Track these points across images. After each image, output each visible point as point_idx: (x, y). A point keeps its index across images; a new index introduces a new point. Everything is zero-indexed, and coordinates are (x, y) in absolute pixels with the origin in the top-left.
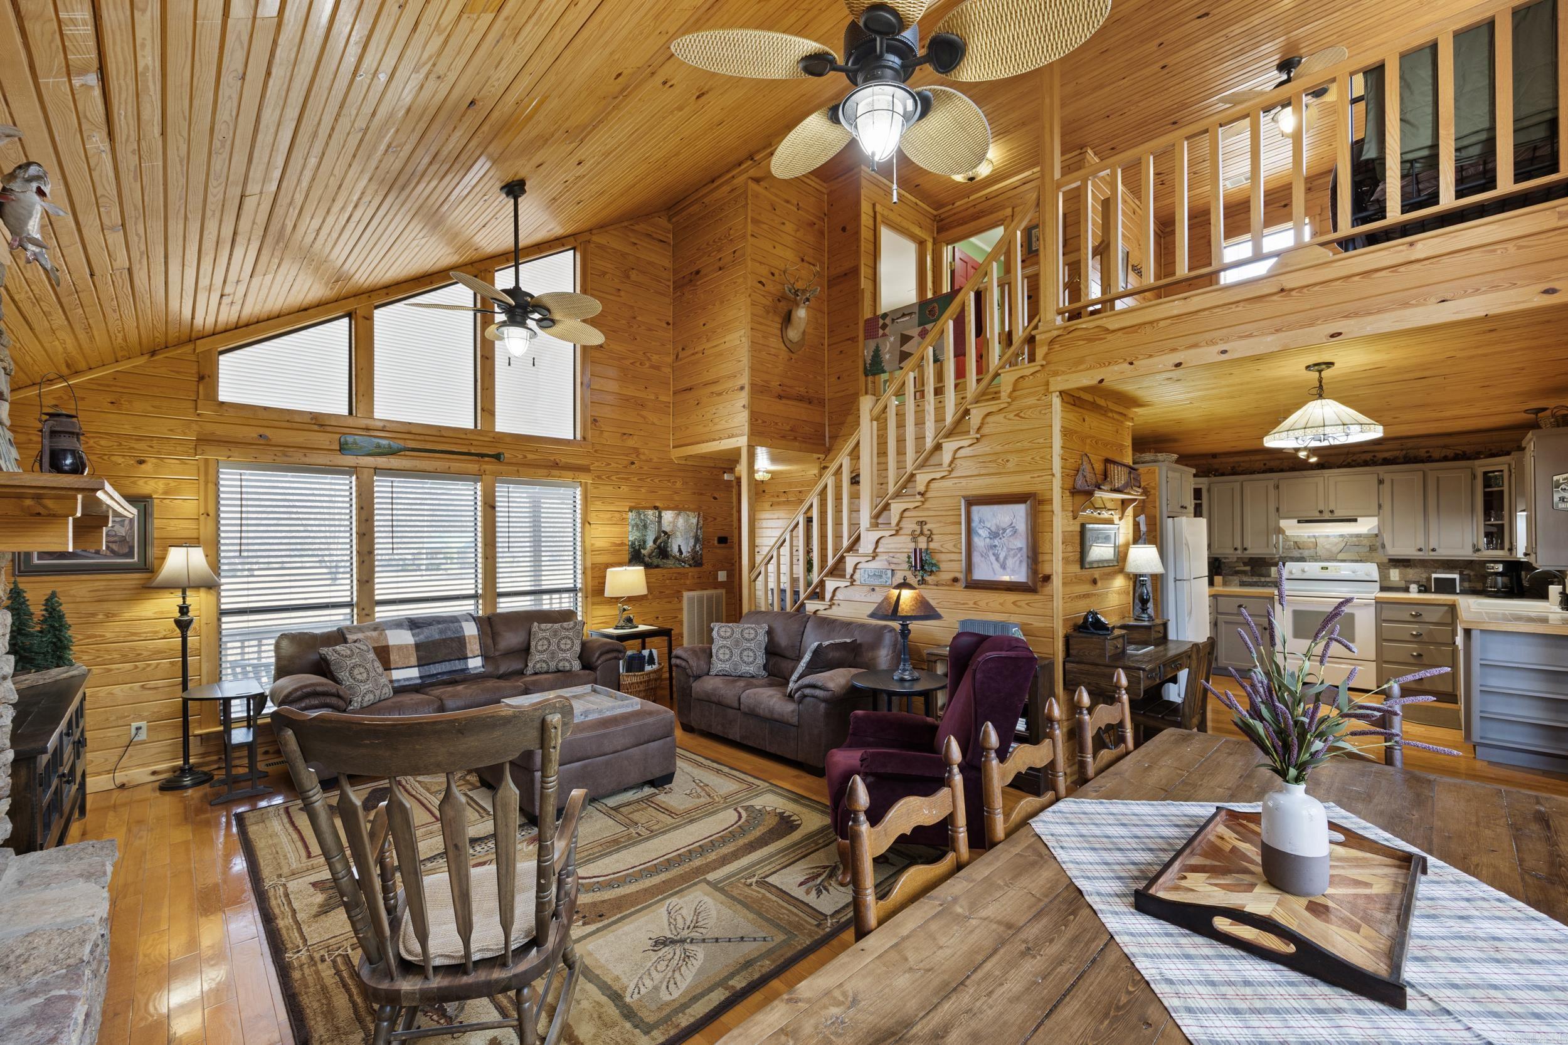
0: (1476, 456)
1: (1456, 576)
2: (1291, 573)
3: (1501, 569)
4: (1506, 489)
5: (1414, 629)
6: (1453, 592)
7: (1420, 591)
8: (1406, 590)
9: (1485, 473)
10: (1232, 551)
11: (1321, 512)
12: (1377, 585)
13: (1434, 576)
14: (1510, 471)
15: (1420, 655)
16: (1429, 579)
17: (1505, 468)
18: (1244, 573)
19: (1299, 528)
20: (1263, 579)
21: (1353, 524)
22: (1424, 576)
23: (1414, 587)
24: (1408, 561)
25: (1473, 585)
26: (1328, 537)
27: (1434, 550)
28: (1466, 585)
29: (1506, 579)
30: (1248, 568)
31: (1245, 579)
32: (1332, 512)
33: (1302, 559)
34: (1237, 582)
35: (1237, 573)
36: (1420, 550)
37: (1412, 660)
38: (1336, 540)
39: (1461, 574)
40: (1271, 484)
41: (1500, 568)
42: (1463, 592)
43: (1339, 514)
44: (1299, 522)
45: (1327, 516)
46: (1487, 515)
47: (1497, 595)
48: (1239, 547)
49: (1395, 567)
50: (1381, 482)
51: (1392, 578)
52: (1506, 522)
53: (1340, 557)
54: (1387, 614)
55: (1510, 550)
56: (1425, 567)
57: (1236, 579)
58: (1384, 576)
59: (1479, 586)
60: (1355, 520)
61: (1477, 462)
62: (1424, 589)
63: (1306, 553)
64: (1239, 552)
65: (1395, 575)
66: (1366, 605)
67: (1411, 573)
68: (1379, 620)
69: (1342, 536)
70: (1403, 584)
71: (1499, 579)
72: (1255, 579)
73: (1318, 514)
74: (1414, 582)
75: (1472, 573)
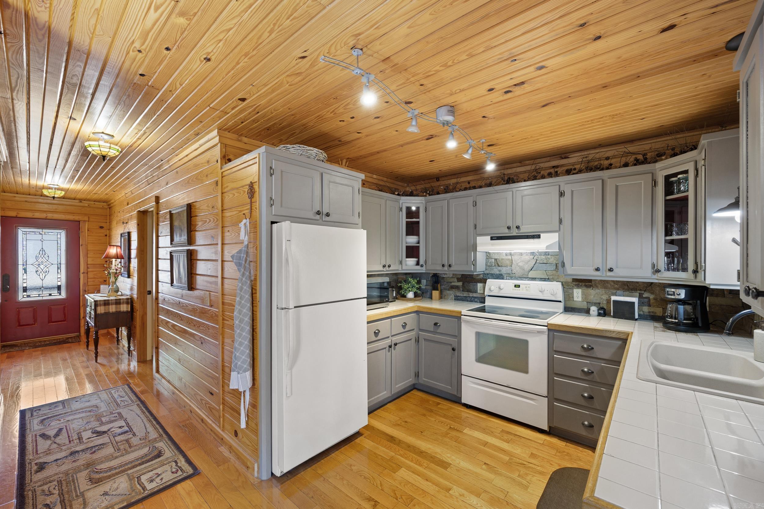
0: (659, 156)
1: (635, 300)
2: (490, 289)
3: (683, 296)
4: (691, 195)
5: (586, 365)
6: (631, 317)
7: (599, 315)
8: (587, 312)
9: (667, 178)
10: (440, 268)
11: (509, 228)
12: (561, 306)
13: (613, 298)
14: (697, 170)
15: (591, 397)
16: (609, 301)
17: (690, 167)
18: (457, 287)
19: (493, 245)
20: (471, 295)
21: (536, 240)
22: (605, 297)
23: (594, 310)
24: (590, 281)
25: (652, 309)
26: (521, 254)
27: (611, 270)
28: (646, 309)
29: (689, 308)
30: (460, 284)
31: (459, 294)
32: (518, 227)
33: (500, 277)
34: (452, 296)
35: (453, 287)
36: (597, 269)
37: (583, 402)
38: (527, 258)
39: (640, 297)
40: (470, 200)
41: (682, 294)
42: (642, 317)
43: (525, 230)
44: (492, 239)
45: (514, 232)
46: (668, 232)
47: (677, 327)
48: (446, 264)
49: (578, 286)
50: (562, 194)
51: (575, 299)
52: (690, 236)
53: (532, 274)
54: (559, 345)
55: (695, 272)
56: (605, 288)
57: (451, 293)
58: (568, 296)
59: (659, 312)
60: (538, 237)
61: (659, 165)
62: (603, 313)
63: (504, 270)
64: (446, 268)
65: (578, 294)
66: (539, 332)
67: (594, 294)
68: (552, 351)
69: (533, 253)
70: (584, 305)
71: (681, 308)
72: (465, 294)
73: (507, 231)
74: (595, 304)
75: (652, 297)
